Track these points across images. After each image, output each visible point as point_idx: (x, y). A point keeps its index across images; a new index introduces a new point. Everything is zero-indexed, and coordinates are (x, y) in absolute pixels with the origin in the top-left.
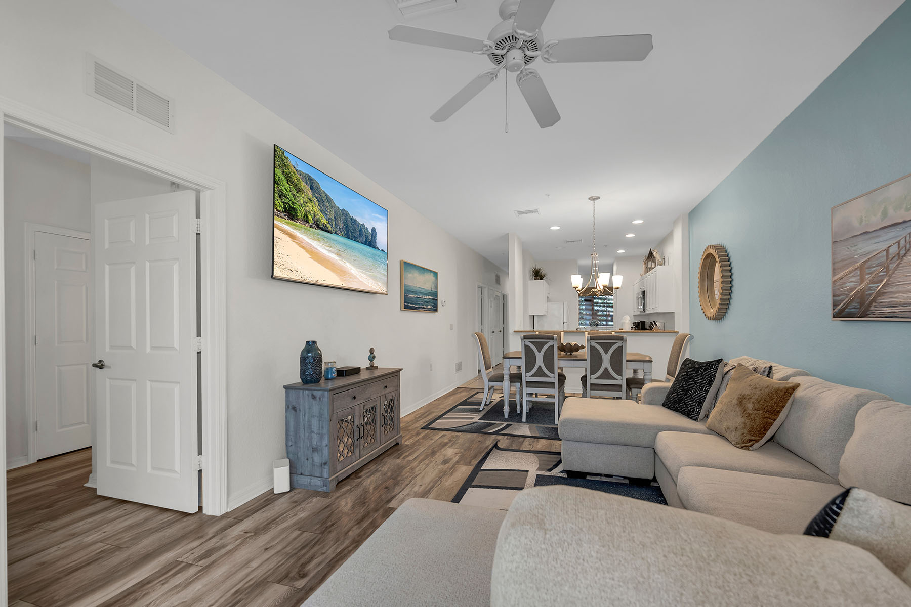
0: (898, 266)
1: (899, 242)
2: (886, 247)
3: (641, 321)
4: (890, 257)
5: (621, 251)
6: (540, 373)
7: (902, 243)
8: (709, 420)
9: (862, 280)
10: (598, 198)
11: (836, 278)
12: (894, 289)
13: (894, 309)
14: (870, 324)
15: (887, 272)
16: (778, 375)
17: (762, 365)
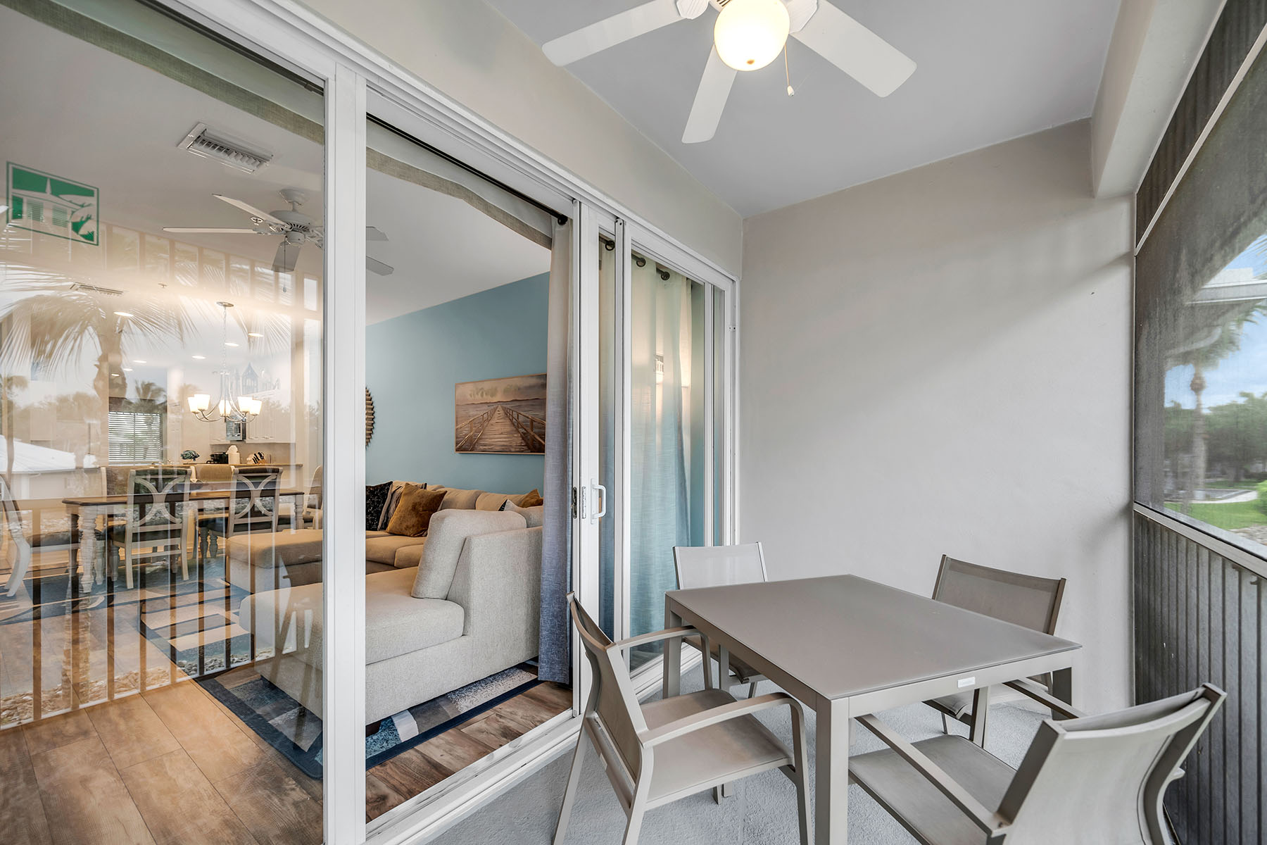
0: (487, 425)
1: (488, 413)
2: (483, 414)
4: (484, 420)
8: (388, 528)
9: (471, 430)
10: (231, 305)
11: (458, 428)
12: (486, 437)
13: (485, 447)
14: (475, 455)
15: (483, 427)
16: (429, 488)
17: (420, 484)
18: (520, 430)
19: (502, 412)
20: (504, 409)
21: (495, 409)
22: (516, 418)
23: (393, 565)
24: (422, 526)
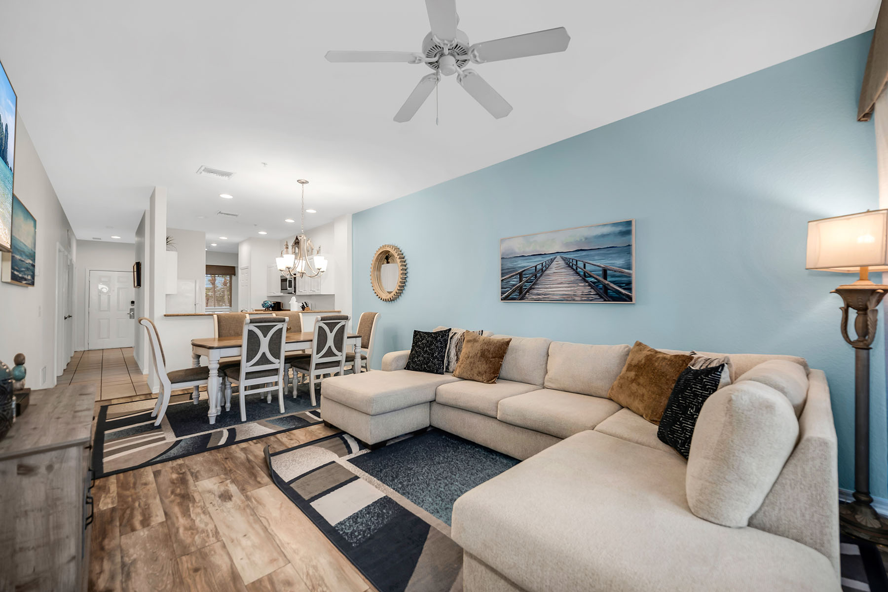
0: (541, 275)
1: (542, 264)
2: (535, 265)
3: (277, 302)
4: (537, 270)
5: (263, 233)
6: (264, 360)
7: (544, 264)
9: (521, 281)
10: (307, 182)
11: (503, 278)
12: (539, 286)
14: (525, 303)
15: (536, 277)
18: (587, 279)
19: (562, 263)
20: (564, 259)
21: (552, 261)
22: (583, 267)
23: (496, 418)
24: (494, 373)
